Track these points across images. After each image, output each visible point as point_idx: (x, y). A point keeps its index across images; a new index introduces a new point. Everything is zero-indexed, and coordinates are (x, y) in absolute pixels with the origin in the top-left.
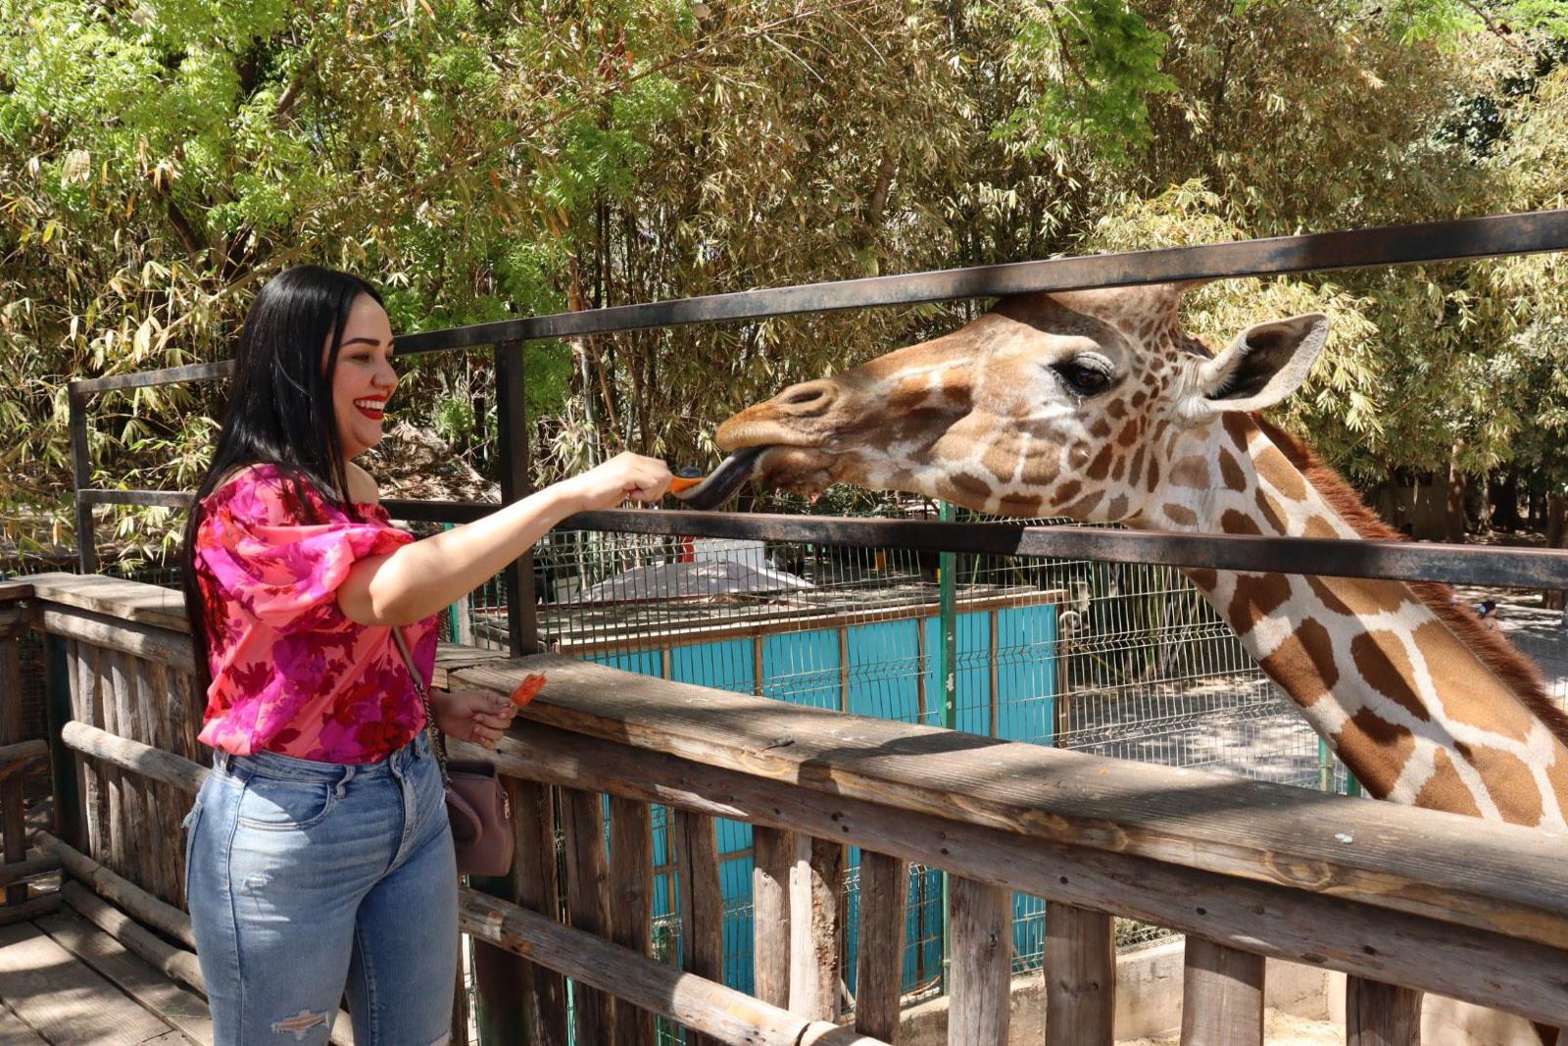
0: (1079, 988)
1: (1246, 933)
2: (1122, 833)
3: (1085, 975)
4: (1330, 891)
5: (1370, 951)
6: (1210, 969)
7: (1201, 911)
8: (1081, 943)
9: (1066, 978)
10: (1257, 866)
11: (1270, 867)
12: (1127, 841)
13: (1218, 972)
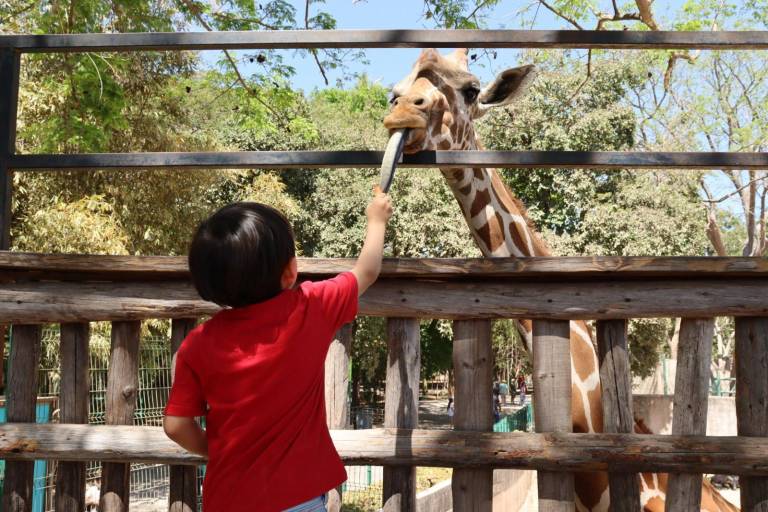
0: (474, 364)
1: (572, 306)
2: (522, 263)
3: (478, 355)
4: (622, 269)
5: (628, 300)
6: (546, 334)
7: (550, 301)
8: (476, 339)
9: (467, 361)
10: (590, 265)
11: (596, 264)
12: (524, 266)
13: (550, 335)
